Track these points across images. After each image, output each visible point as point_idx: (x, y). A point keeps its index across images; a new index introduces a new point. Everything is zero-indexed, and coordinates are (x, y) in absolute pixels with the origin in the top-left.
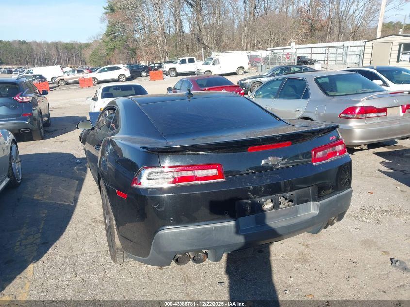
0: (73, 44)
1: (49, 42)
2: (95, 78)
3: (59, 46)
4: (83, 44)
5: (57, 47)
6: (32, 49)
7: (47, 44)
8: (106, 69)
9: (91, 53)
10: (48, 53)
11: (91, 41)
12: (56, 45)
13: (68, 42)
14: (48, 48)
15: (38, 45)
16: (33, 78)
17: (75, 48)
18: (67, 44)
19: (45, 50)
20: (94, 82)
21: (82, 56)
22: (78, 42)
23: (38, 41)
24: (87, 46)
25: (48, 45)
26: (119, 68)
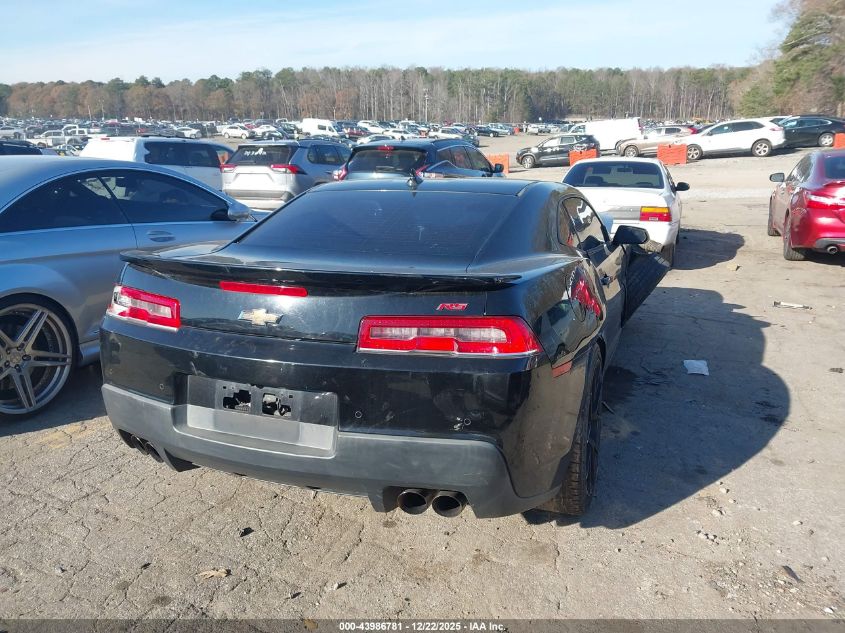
0: (714, 70)
1: (666, 68)
2: (696, 147)
3: (683, 76)
4: (739, 69)
5: (678, 78)
6: (628, 84)
7: (661, 73)
8: (726, 128)
9: (749, 90)
10: (659, 92)
11: (755, 64)
12: (677, 74)
13: (705, 68)
14: (659, 81)
15: (642, 75)
16: (575, 142)
17: (716, 80)
18: (700, 71)
19: (653, 86)
20: (694, 154)
21: (729, 96)
22: (727, 67)
23: (644, 68)
24: (745, 73)
25: (661, 76)
26: (759, 126)
